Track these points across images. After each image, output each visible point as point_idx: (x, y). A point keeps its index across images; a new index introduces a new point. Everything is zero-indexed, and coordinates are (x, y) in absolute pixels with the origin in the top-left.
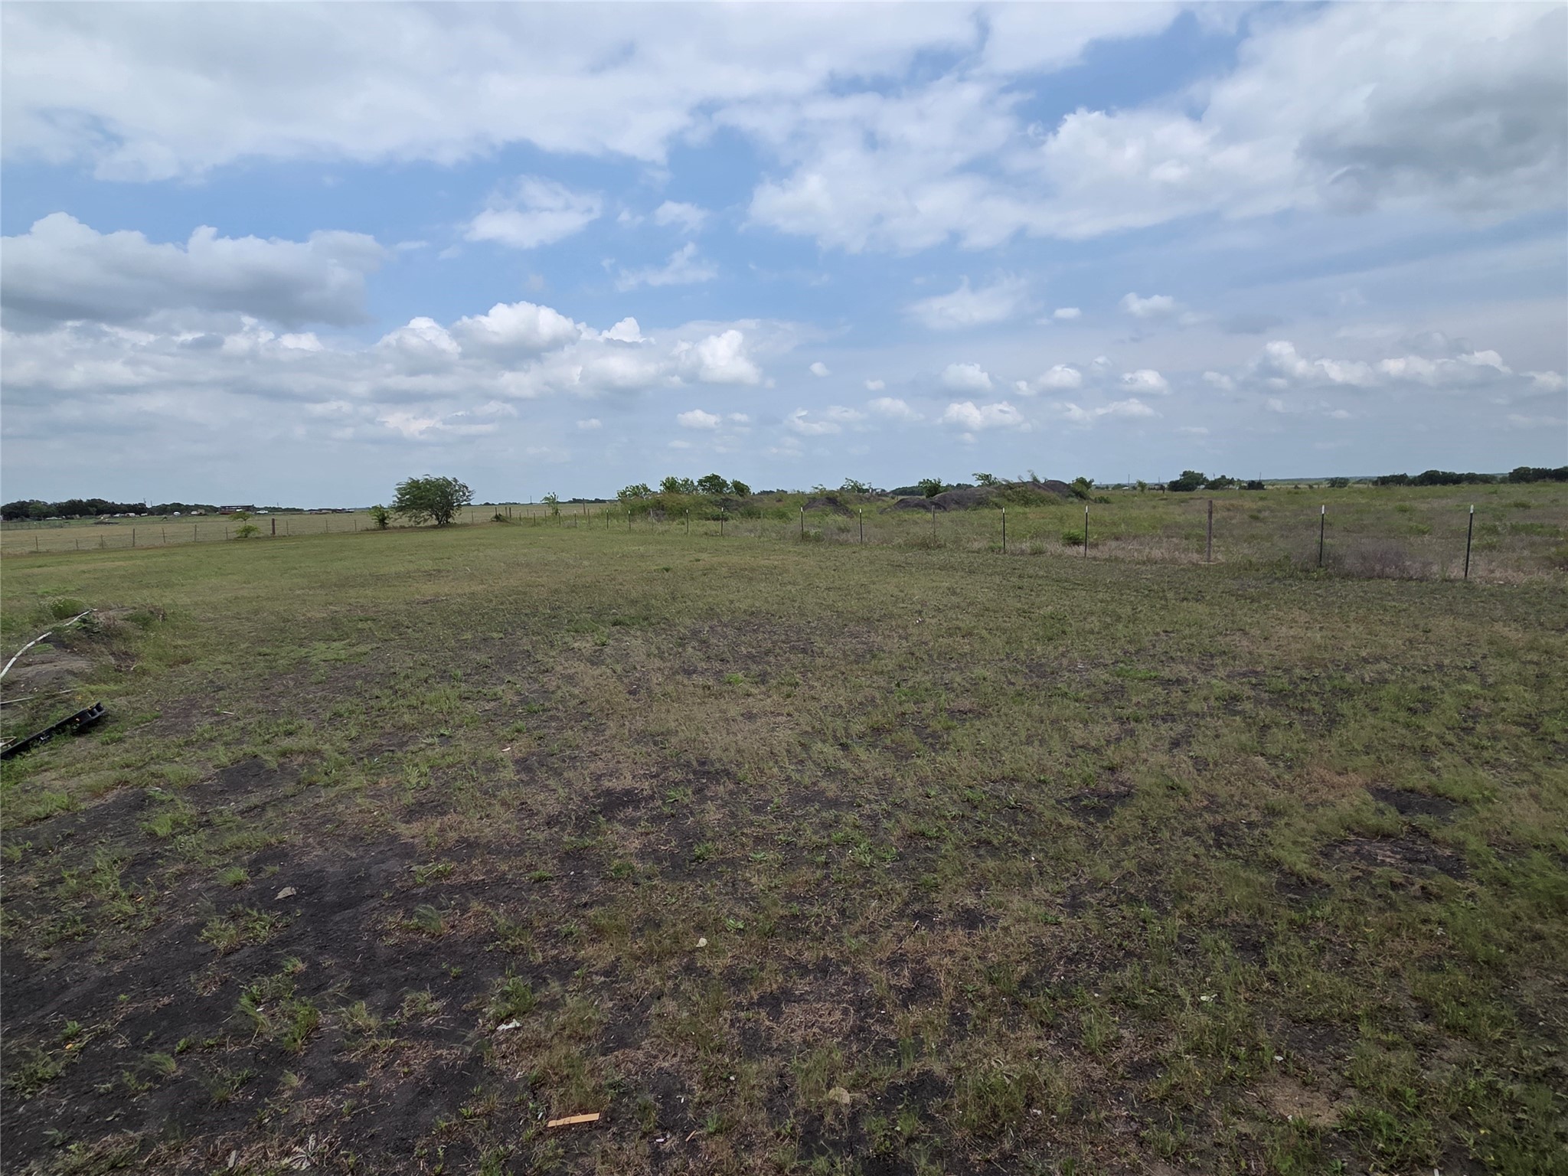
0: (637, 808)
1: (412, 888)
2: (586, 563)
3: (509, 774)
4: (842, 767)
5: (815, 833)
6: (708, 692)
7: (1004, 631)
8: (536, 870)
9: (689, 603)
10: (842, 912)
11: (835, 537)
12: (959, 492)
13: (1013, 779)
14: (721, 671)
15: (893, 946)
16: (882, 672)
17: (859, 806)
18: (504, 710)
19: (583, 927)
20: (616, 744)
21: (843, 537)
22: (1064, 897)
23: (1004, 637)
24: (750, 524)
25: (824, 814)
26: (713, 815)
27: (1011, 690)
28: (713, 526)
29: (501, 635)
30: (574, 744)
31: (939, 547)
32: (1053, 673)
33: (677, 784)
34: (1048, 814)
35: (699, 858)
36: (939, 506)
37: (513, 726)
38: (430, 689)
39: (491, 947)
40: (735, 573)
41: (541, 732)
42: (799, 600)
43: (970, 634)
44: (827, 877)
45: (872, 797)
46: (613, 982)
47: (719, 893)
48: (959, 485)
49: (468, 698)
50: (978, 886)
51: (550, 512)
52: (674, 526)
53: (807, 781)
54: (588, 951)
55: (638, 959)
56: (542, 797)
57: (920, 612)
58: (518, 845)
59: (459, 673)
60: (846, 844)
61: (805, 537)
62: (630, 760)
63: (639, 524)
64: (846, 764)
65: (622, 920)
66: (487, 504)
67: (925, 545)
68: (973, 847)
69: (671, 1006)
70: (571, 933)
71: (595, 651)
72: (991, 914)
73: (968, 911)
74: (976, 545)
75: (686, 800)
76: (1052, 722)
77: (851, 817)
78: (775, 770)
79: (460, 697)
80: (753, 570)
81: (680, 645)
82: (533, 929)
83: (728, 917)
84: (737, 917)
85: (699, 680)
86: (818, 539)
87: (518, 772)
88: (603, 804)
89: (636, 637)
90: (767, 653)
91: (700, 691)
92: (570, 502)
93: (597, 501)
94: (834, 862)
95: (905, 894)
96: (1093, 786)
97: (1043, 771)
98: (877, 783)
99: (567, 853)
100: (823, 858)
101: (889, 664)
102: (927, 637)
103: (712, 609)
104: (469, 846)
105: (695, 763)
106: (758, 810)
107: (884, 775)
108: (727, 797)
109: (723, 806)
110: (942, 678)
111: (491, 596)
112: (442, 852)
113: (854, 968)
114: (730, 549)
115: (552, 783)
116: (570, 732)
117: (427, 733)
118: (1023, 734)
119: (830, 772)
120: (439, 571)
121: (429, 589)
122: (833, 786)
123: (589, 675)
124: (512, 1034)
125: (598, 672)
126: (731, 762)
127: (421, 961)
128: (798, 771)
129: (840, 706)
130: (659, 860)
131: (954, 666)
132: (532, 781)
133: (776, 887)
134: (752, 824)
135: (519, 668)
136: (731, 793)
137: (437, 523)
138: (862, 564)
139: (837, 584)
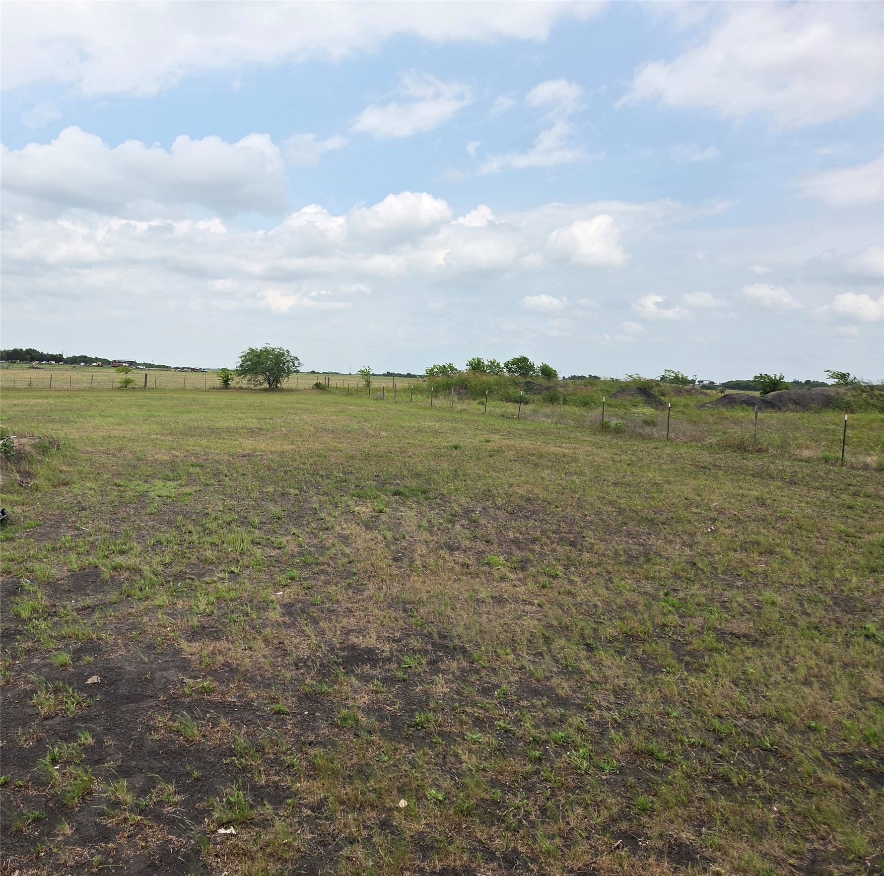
0: (374, 667)
1: (181, 696)
2: (383, 434)
3: (274, 615)
4: (583, 667)
5: (536, 726)
6: (465, 570)
7: (813, 553)
8: (278, 703)
9: (469, 482)
10: (543, 810)
11: (638, 430)
12: (804, 391)
13: (775, 719)
14: (483, 552)
15: (587, 858)
16: (653, 578)
17: (590, 710)
18: (285, 558)
19: (304, 763)
20: (371, 606)
21: (648, 430)
22: (801, 859)
23: (813, 561)
24: (548, 409)
25: (550, 710)
26: (440, 687)
27: (802, 622)
28: (511, 408)
29: (297, 492)
30: (334, 599)
31: (759, 451)
32: (864, 610)
33: (415, 652)
34: (807, 767)
35: (418, 725)
36: (771, 405)
37: (288, 574)
38: (230, 531)
39: (228, 761)
40: (522, 457)
41: (311, 583)
42: (581, 492)
43: (771, 553)
44: (537, 772)
45: (604, 704)
46: (317, 818)
47: (428, 763)
48: (808, 382)
49: (259, 544)
50: (700, 823)
51: (362, 383)
52: (474, 405)
53: (539, 674)
54: (302, 785)
55: (342, 803)
56: (296, 641)
57: (714, 520)
58: (268, 679)
59: (257, 521)
60: (565, 745)
61: (604, 428)
62: (379, 622)
63: (441, 402)
64: (586, 666)
65: (337, 765)
66: (313, 372)
67: (741, 448)
68: (707, 781)
69: (360, 852)
70: (293, 766)
71: (372, 517)
72: (707, 855)
73: (681, 845)
74: (806, 453)
75: (420, 669)
76: (845, 666)
77: (577, 719)
78: (511, 657)
79: (252, 542)
80: (541, 456)
81: (450, 521)
82: (264, 754)
83: (431, 786)
84: (439, 788)
85: (460, 557)
86: (618, 431)
87: (284, 615)
88: (346, 657)
89: (411, 508)
90: (534, 541)
91: (457, 568)
92: (384, 375)
93: (409, 375)
94: (548, 760)
95: (615, 810)
96: (876, 746)
97: (818, 717)
98: (614, 692)
99: (306, 695)
100: (537, 753)
101: (663, 570)
102: (715, 547)
103: (489, 491)
104: (231, 670)
105: (436, 636)
106: (486, 691)
107: (625, 685)
108: (458, 673)
109: (452, 682)
110: (721, 595)
111: (297, 457)
112: (211, 672)
113: (541, 868)
114: (524, 433)
115: (308, 630)
116: (334, 587)
117: (221, 568)
118: (802, 672)
119: (568, 671)
120: (261, 429)
121: (249, 444)
122: (565, 685)
123: (362, 537)
124: (228, 839)
125: (369, 536)
126: (471, 641)
127: (174, 758)
128: (534, 662)
129: (596, 606)
130: (381, 718)
131: (739, 584)
132: (293, 624)
133: (483, 770)
134: (474, 704)
135: (305, 523)
136: (463, 670)
137: (268, 386)
138: (661, 461)
139: (628, 479)
